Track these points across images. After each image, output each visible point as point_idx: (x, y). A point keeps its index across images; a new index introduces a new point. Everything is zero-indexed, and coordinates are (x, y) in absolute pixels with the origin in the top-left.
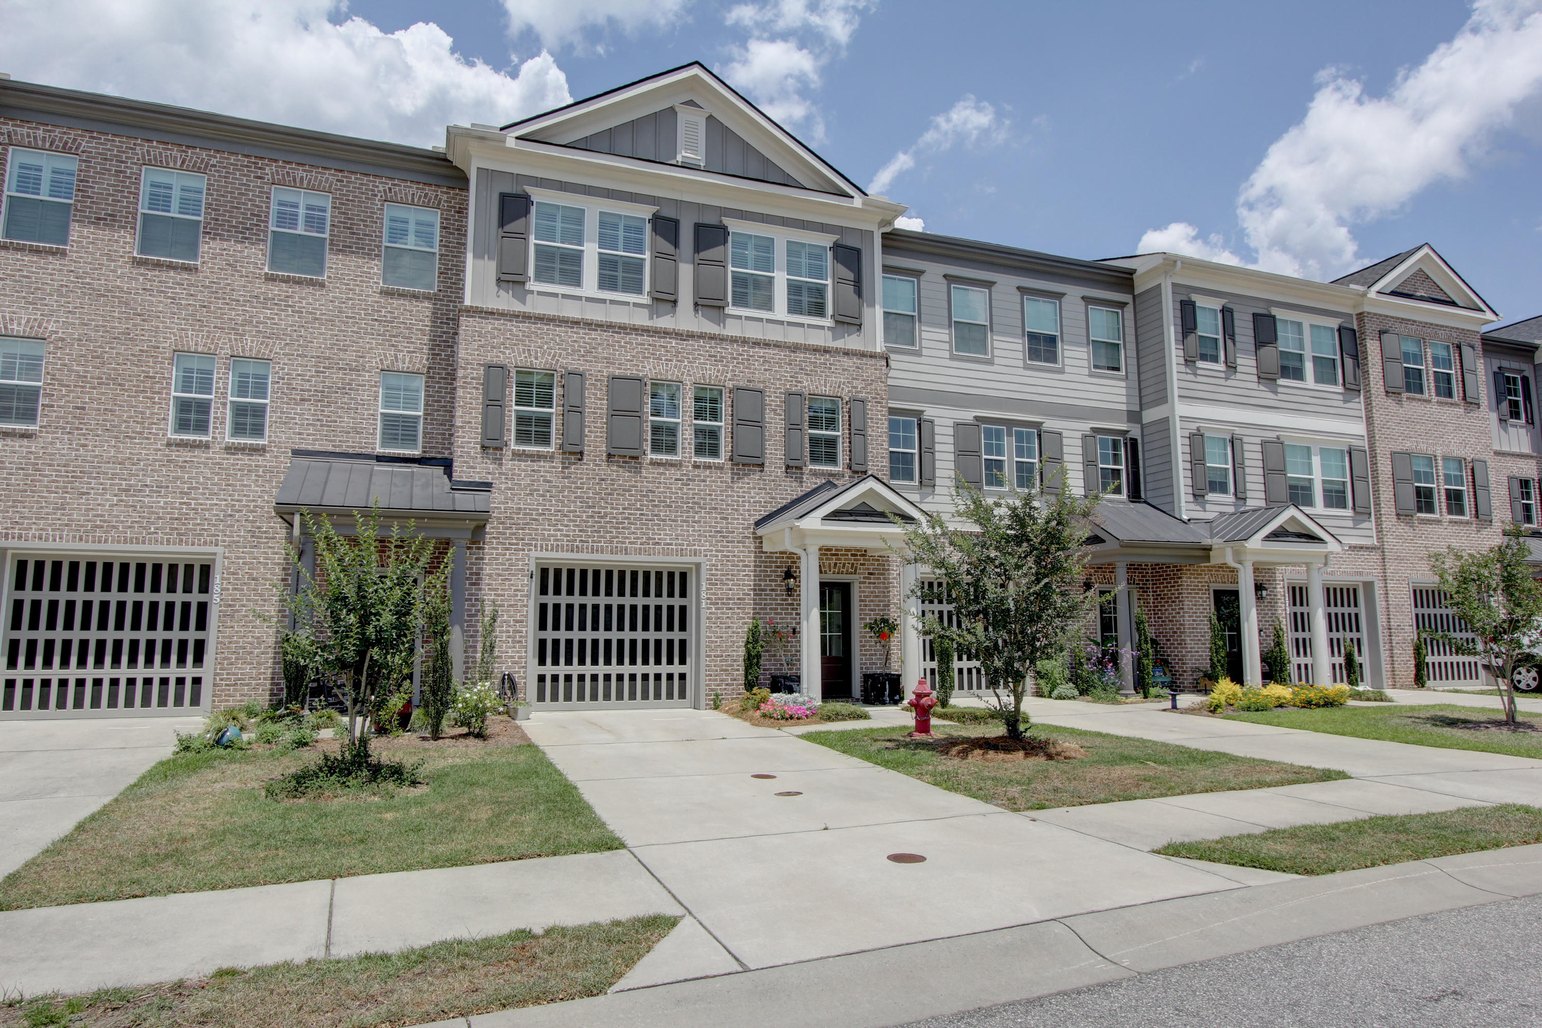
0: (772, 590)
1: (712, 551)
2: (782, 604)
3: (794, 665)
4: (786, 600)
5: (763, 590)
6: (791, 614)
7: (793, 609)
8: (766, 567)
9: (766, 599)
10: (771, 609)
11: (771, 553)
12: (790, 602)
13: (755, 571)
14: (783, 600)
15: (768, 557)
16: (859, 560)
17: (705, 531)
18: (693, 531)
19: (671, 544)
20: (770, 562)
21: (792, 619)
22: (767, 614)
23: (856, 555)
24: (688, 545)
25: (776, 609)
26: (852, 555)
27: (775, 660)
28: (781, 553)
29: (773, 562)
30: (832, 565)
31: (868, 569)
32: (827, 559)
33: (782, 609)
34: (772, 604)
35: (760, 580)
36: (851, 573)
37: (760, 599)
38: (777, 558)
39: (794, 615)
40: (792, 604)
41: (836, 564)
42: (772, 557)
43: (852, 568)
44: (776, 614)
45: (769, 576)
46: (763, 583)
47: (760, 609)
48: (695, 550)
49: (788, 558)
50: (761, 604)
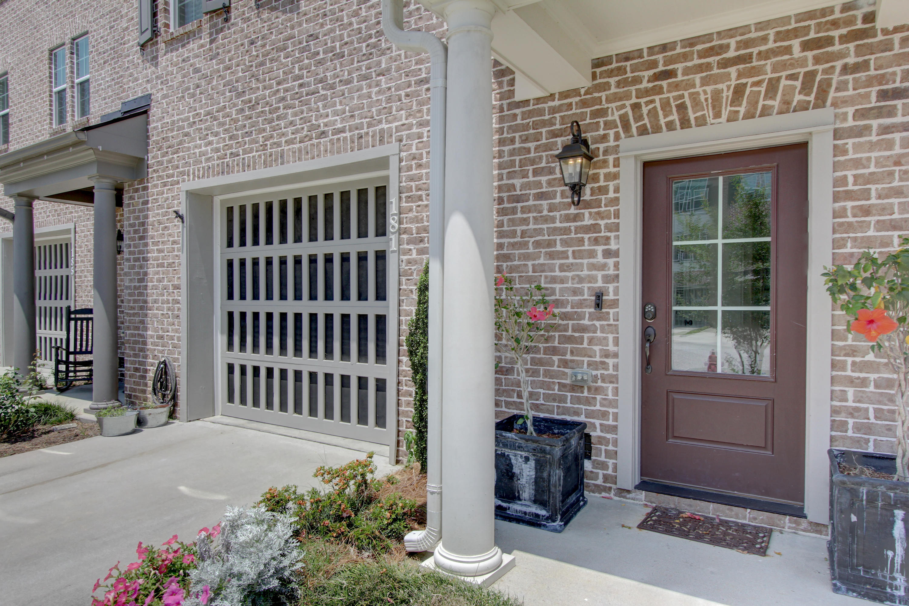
0: (541, 196)
1: (410, 127)
2: (567, 231)
3: (598, 390)
4: (576, 218)
5: (518, 199)
6: (592, 254)
7: (596, 241)
8: (526, 140)
9: (525, 221)
10: (537, 244)
11: (538, 100)
12: (587, 221)
13: (500, 154)
14: (568, 218)
15: (531, 113)
16: (841, 55)
17: (398, 89)
18: (379, 93)
19: (342, 131)
20: (536, 126)
21: (593, 267)
22: (527, 257)
23: (829, 41)
24: (370, 125)
25: (550, 244)
26: (806, 46)
27: (547, 373)
28: (564, 95)
29: (544, 123)
30: (727, 94)
31: (881, 79)
32: (705, 82)
33: (565, 243)
34: (539, 232)
35: (511, 175)
36: (804, 107)
37: (512, 222)
38: (553, 110)
39: (600, 259)
40: (595, 228)
41: (739, 91)
42: (541, 112)
43: (806, 88)
44: (551, 256)
45: (533, 162)
46: (517, 182)
47: (513, 245)
48: (382, 131)
49: (584, 104)
50: (513, 234)
